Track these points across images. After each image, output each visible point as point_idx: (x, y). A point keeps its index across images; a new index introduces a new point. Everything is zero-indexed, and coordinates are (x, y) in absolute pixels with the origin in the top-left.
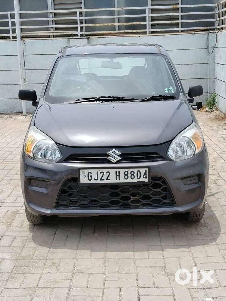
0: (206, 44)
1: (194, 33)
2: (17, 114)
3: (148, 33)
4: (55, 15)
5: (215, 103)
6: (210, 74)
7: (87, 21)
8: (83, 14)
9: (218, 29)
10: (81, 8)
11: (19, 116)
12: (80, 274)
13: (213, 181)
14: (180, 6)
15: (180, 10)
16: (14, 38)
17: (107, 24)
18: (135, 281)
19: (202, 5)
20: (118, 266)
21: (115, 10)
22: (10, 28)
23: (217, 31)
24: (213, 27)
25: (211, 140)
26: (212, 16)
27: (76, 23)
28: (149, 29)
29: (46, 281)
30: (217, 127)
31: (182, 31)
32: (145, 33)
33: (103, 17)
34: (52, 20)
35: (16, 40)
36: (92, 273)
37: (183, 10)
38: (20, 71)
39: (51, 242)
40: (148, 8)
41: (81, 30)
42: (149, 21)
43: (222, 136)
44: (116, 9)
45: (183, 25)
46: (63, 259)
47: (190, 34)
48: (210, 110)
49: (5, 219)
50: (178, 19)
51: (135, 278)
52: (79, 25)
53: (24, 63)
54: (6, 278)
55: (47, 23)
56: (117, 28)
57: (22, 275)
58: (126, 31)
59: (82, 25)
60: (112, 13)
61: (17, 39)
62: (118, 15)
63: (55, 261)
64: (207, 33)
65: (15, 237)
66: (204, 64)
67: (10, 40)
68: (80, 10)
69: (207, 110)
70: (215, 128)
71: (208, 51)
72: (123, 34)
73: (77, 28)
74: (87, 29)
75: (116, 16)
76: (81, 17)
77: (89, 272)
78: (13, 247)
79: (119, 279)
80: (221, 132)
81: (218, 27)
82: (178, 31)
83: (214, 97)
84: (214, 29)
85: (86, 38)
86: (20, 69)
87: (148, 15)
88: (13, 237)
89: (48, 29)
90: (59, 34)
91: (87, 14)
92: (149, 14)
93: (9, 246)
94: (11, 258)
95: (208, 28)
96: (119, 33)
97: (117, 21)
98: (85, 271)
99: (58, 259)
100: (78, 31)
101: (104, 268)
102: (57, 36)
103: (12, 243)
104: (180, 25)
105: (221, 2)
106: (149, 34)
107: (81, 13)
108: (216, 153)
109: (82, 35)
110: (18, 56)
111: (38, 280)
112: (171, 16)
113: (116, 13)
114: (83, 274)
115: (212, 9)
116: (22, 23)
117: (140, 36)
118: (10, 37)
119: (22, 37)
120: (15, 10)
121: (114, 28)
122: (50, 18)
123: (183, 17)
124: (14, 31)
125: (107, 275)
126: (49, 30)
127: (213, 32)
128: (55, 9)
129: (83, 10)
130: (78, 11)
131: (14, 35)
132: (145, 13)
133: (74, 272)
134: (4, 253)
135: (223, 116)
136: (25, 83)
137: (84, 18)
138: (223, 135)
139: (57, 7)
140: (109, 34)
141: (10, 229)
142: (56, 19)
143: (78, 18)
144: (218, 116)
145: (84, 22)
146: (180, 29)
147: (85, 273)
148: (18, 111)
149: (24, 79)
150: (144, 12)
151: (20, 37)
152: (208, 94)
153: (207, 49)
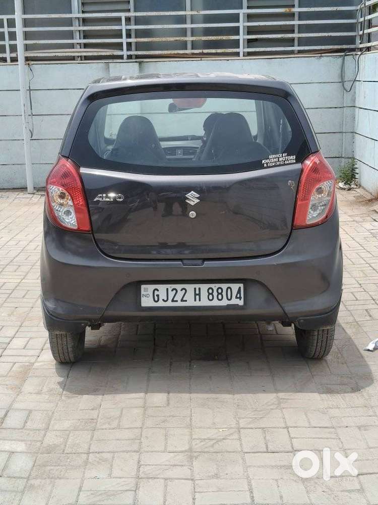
0: (340, 75)
1: (320, 55)
2: (17, 192)
3: (241, 54)
4: (85, 21)
5: (356, 175)
6: (346, 125)
7: (139, 34)
8: (133, 21)
9: (361, 49)
10: (129, 11)
11: (21, 195)
12: (150, 480)
13: (365, 312)
14: (296, 10)
15: (296, 17)
16: (14, 60)
17: (172, 39)
18: (248, 493)
19: (334, 9)
20: (215, 466)
21: (186, 15)
22: (7, 43)
23: (359, 53)
24: (352, 46)
25: (354, 240)
26: (351, 27)
27: (121, 36)
28: (244, 48)
29: (92, 492)
30: (361, 216)
31: (300, 52)
32: (238, 54)
33: (166, 26)
34: (79, 31)
35: (16, 63)
36: (171, 479)
37: (302, 16)
38: (23, 117)
39: (95, 421)
40: (243, 12)
41: (129, 49)
42: (244, 35)
43: (371, 233)
44: (188, 13)
45: (302, 42)
46: (117, 452)
47: (312, 58)
48: (347, 187)
49: (11, 378)
50: (293, 32)
51: (246, 487)
52: (124, 40)
53: (31, 105)
54: (21, 488)
55: (70, 35)
56: (189, 46)
57: (48, 481)
58: (206, 51)
59: (129, 40)
60: (182, 20)
61: (19, 63)
62: (192, 23)
63: (105, 455)
64: (342, 56)
65: (30, 411)
66: (336, 108)
67: (6, 64)
68: (127, 14)
69: (342, 186)
70: (357, 219)
71: (343, 85)
72: (199, 56)
73: (121, 44)
74: (139, 46)
75: (189, 26)
76: (128, 26)
77: (166, 476)
78: (28, 429)
79: (220, 490)
80: (368, 225)
81: (361, 46)
82: (292, 52)
83: (353, 165)
84: (353, 50)
85: (136, 62)
86: (23, 114)
87: (242, 24)
88: (28, 412)
89: (72, 46)
90: (90, 54)
91: (138, 21)
92: (244, 22)
93: (20, 429)
94: (25, 451)
95: (344, 47)
96: (193, 54)
97: (189, 33)
98: (159, 474)
99: (109, 452)
100: (123, 50)
101: (191, 469)
102: (86, 58)
103: (26, 422)
104: (296, 42)
105: (368, 3)
106: (244, 56)
107: (128, 20)
108: (364, 262)
109: (130, 57)
110: (21, 91)
111: (77, 490)
112: (281, 26)
113: (189, 20)
114: (155, 480)
115: (350, 15)
116: (27, 36)
117: (228, 60)
118: (6, 58)
119: (27, 59)
120: (16, 13)
121: (184, 46)
122: (76, 27)
123: (302, 29)
124: (13, 48)
125: (197, 482)
126: (74, 48)
127: (352, 55)
128: (83, 12)
129: (132, 14)
130: (123, 15)
131: (14, 55)
132: (238, 21)
133: (140, 477)
134: (14, 442)
135: (369, 197)
136: (31, 137)
137: (133, 27)
138: (372, 231)
139: (87, 8)
140: (176, 56)
141: (20, 397)
142: (86, 28)
143: (124, 27)
144: (361, 197)
145: (133, 35)
146: (296, 48)
147: (158, 478)
148: (18, 186)
149: (30, 130)
150: (236, 18)
151: (24, 59)
152: (343, 159)
153: (342, 82)
